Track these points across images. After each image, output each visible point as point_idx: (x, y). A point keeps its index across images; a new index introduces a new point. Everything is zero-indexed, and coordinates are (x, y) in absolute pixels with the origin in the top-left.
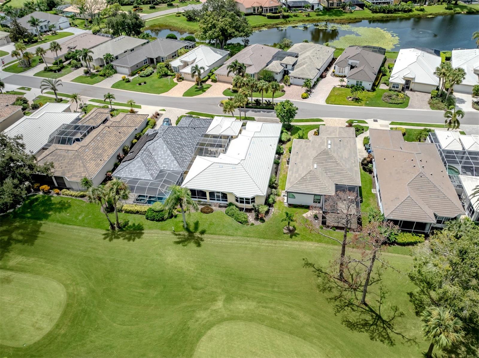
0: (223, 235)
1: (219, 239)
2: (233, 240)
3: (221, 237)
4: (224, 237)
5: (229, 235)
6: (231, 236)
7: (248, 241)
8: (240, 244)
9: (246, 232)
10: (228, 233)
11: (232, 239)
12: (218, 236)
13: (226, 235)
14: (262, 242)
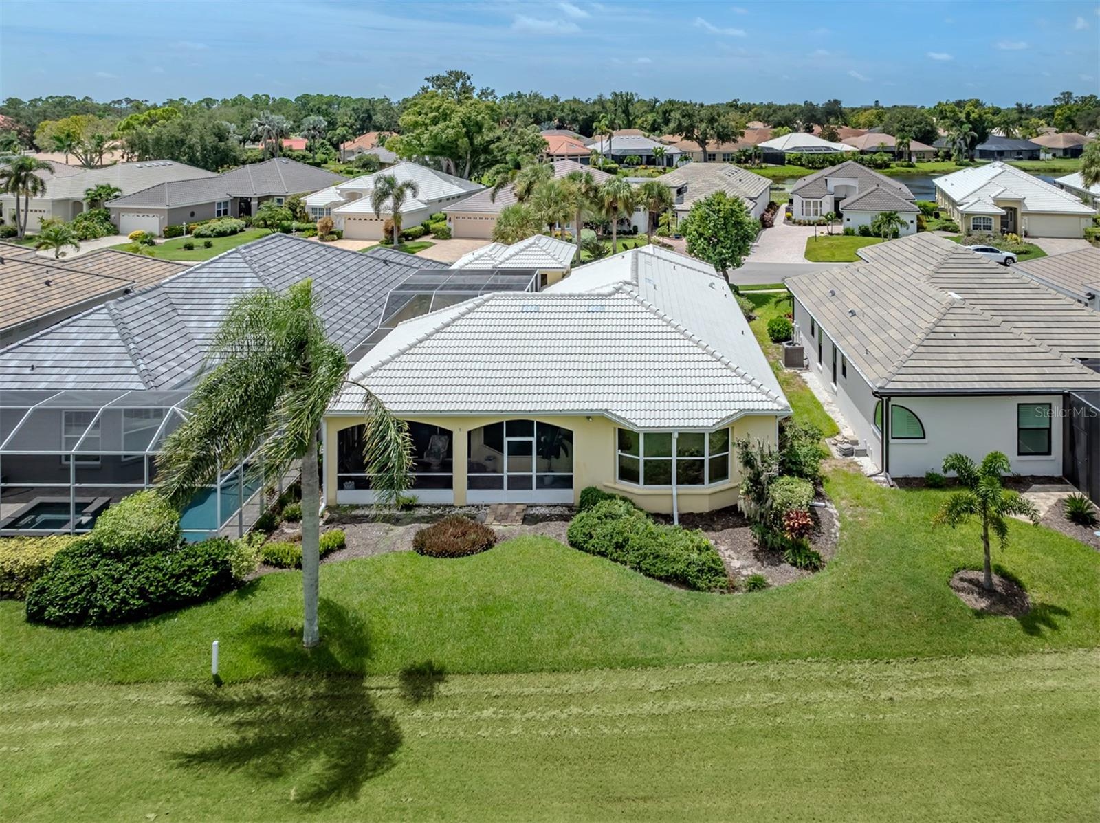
0: (588, 665)
1: (566, 700)
2: (664, 694)
3: (574, 682)
4: (596, 681)
5: (628, 664)
6: (645, 665)
7: (773, 685)
8: (728, 712)
9: (737, 634)
10: (616, 650)
11: (656, 685)
12: (548, 678)
13: (609, 663)
14: (875, 685)
